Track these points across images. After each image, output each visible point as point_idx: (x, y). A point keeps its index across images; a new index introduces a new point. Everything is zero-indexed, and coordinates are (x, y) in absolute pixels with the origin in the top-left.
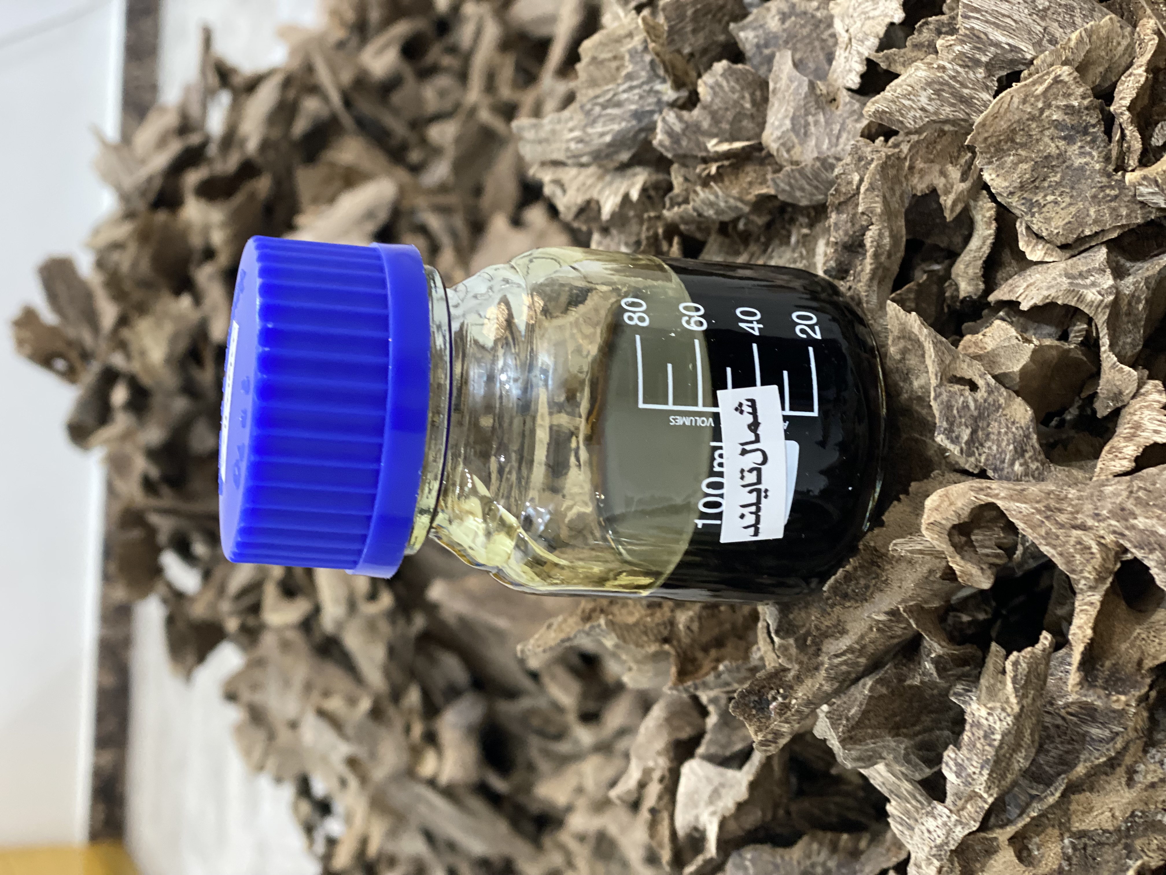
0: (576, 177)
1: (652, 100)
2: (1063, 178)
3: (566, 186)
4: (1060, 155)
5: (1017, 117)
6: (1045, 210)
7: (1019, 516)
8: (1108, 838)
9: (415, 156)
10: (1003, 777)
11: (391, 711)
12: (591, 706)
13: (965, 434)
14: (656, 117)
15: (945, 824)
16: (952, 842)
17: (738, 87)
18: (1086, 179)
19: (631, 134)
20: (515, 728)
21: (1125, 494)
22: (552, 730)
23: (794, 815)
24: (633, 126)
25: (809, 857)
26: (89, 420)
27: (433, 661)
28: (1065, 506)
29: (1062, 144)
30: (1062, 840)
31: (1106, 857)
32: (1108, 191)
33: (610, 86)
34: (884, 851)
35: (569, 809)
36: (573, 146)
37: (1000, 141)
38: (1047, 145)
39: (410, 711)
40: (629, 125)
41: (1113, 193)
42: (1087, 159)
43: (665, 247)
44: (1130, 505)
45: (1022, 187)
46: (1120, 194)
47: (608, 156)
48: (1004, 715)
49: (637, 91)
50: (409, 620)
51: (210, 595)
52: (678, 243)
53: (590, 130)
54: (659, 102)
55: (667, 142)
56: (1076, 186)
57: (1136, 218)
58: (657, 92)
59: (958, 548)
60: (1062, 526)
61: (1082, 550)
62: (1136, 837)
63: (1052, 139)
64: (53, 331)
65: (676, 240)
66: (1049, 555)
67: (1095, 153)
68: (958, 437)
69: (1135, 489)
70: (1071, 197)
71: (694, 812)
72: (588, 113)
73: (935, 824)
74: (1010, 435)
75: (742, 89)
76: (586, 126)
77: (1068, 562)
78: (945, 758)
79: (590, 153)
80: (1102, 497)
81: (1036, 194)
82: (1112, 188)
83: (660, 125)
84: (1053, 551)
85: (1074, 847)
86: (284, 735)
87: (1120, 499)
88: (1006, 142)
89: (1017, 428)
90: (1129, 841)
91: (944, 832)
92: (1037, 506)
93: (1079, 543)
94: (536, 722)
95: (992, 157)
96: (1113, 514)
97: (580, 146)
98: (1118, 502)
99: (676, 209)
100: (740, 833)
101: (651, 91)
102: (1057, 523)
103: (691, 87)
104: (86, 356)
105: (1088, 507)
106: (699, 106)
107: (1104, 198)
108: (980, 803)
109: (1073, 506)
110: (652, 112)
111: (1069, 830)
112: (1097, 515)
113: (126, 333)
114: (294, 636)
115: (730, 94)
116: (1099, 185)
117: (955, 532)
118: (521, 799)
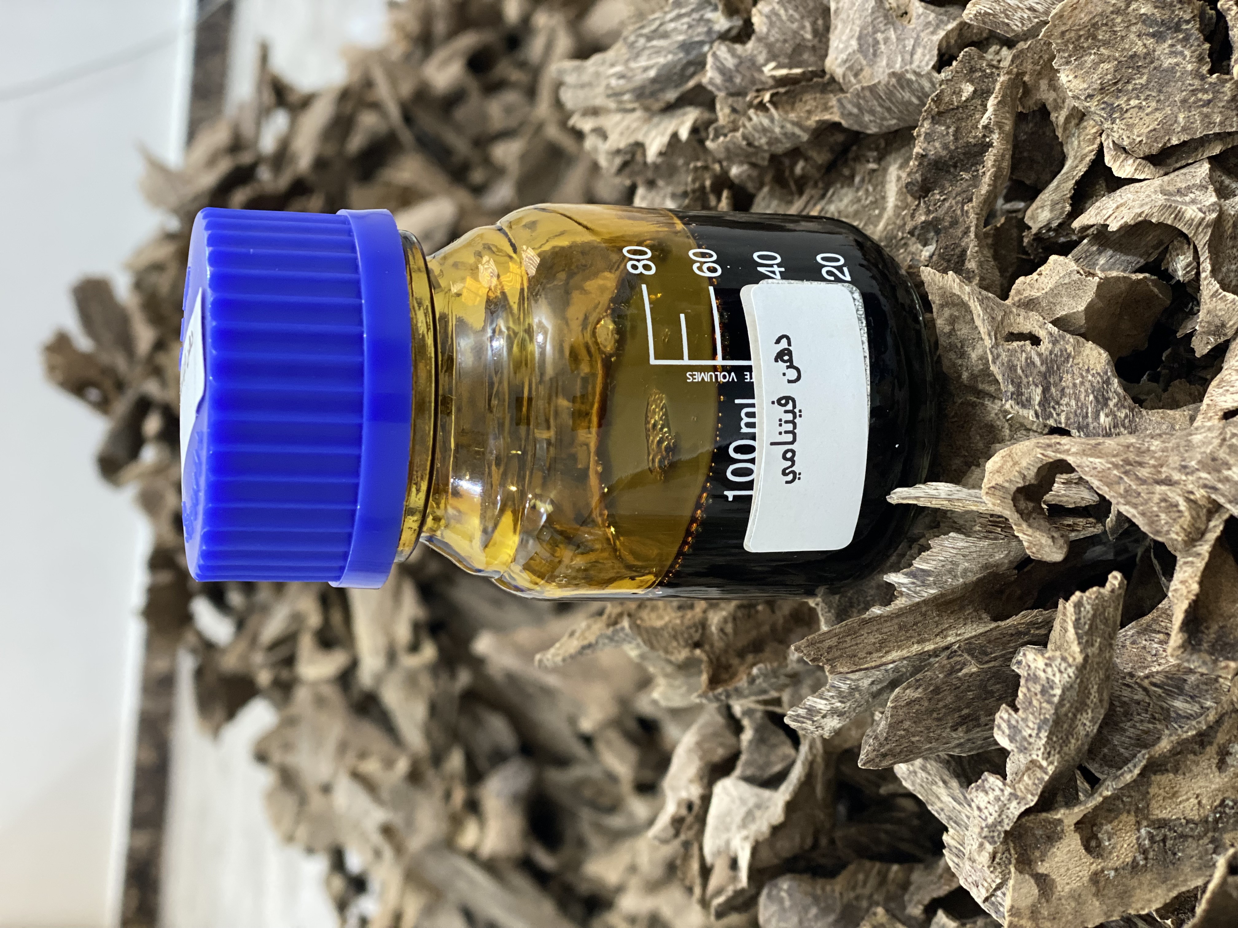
0: (618, 124)
1: (702, 29)
2: (1149, 81)
3: (609, 133)
4: (1147, 54)
5: (1099, 10)
6: (1128, 115)
7: (1094, 472)
8: (1191, 829)
9: (477, 176)
10: (1066, 742)
11: (430, 774)
12: (648, 775)
13: (1037, 395)
14: (706, 48)
15: (998, 799)
16: (1006, 821)
17: (797, 16)
18: (1176, 82)
19: (679, 67)
20: (565, 799)
21: (1217, 442)
22: (605, 801)
23: (839, 844)
24: (680, 59)
25: (854, 888)
26: (121, 453)
27: (477, 722)
28: (1147, 459)
29: (1150, 41)
30: (1138, 830)
31: (1189, 851)
32: (1200, 95)
33: (656, 15)
34: (935, 880)
35: (620, 889)
36: (614, 82)
37: (1080, 36)
38: (1132, 43)
39: (452, 777)
40: (676, 58)
41: (1206, 97)
42: (1179, 59)
43: (713, 201)
44: (1222, 454)
45: (1102, 90)
46: (1214, 98)
47: (653, 94)
48: (1064, 665)
49: (686, 20)
50: (453, 675)
51: (242, 646)
52: (727, 198)
53: (633, 65)
54: (710, 32)
55: (718, 80)
56: (1164, 90)
57: (1232, 126)
58: (709, 21)
59: (1025, 515)
60: (1142, 481)
61: (1167, 508)
62: (1224, 830)
63: (1139, 36)
64: (87, 359)
65: (725, 194)
66: (1129, 516)
67: (1187, 53)
68: (1029, 400)
69: (1228, 436)
70: (1158, 101)
71: (725, 837)
72: (632, 45)
73: (986, 799)
74: (1087, 385)
75: (802, 17)
76: (628, 61)
77: (1151, 523)
78: (998, 720)
79: (633, 91)
80: (1189, 447)
81: (1118, 98)
82: (1206, 91)
83: (710, 60)
84: (1133, 511)
85: (1152, 838)
86: (316, 801)
87: (1211, 447)
88: (1087, 39)
89: (1093, 376)
90: (1217, 835)
91: (997, 808)
92: (1114, 460)
93: (1164, 500)
94: (588, 793)
95: (1070, 56)
96: (1203, 465)
97: (622, 82)
98: (1208, 451)
99: (721, 139)
100: (776, 861)
101: (701, 19)
102: (1138, 478)
103: (745, 16)
104: (120, 386)
105: (1174, 460)
106: (753, 38)
107: (1195, 102)
108: (1039, 774)
109: (1156, 459)
110: (702, 43)
111: (1146, 818)
112: (1185, 467)
113: (162, 359)
114: (331, 693)
115: (788, 24)
116: (1191, 88)
117: (1021, 497)
118: (570, 877)
